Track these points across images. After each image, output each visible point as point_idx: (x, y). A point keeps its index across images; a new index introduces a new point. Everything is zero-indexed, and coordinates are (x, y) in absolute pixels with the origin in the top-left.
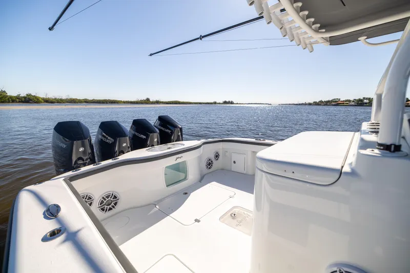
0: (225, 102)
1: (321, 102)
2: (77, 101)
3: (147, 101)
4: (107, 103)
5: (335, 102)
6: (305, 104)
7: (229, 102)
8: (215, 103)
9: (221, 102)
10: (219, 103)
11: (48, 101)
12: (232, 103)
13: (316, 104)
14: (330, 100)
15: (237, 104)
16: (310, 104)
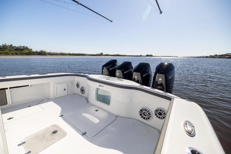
0: (147, 56)
1: (216, 55)
2: (64, 54)
3: (101, 54)
4: (79, 55)
5: (228, 55)
6: (203, 57)
7: (150, 55)
8: (141, 56)
9: (145, 55)
10: (144, 56)
11: (50, 54)
12: (152, 56)
13: (211, 57)
14: (224, 54)
15: (155, 56)
16: (207, 57)
